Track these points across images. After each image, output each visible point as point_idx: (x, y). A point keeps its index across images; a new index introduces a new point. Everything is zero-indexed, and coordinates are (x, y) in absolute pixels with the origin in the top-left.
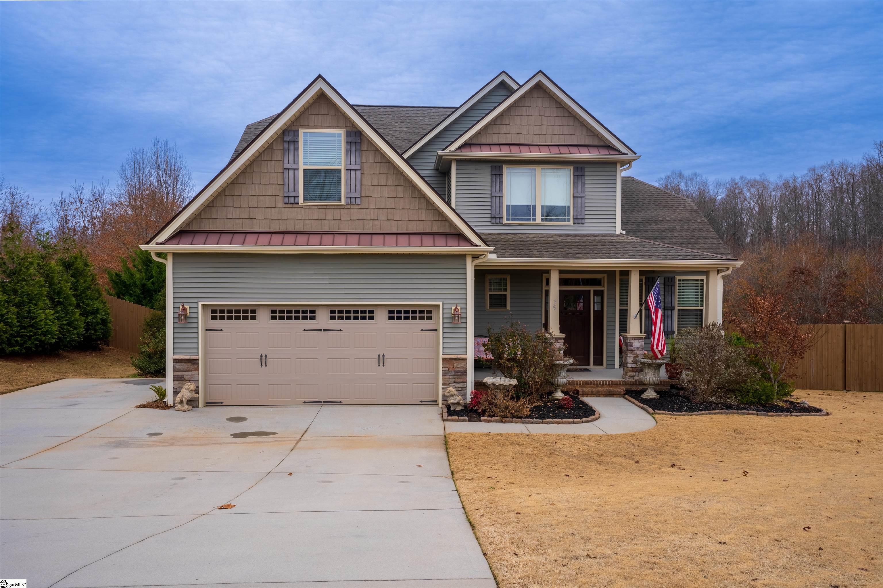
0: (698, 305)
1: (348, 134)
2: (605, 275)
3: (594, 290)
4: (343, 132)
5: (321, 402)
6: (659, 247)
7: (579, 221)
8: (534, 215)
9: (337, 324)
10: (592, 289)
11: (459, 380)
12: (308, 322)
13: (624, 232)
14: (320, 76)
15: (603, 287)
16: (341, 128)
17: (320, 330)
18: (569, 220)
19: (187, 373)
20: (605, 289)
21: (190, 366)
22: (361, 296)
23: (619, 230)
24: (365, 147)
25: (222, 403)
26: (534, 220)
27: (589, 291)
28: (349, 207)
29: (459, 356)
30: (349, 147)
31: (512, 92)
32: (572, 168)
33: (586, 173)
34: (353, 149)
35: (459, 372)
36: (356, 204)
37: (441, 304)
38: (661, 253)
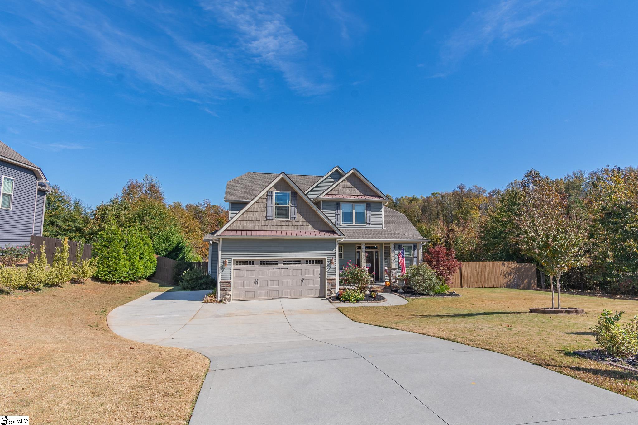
0: (410, 256)
1: (292, 193)
2: (379, 245)
3: (375, 251)
4: (290, 192)
5: (279, 298)
6: (400, 235)
7: (369, 224)
8: (352, 222)
9: (286, 266)
10: (374, 250)
11: (333, 287)
12: (275, 265)
13: (385, 228)
14: (283, 172)
15: (378, 249)
16: (289, 191)
17: (280, 269)
18: (365, 224)
19: (226, 287)
20: (379, 250)
21: (227, 285)
22: (296, 255)
23: (384, 228)
24: (298, 198)
25: (239, 300)
26: (352, 224)
27: (373, 251)
28: (292, 221)
29: (334, 278)
30: (292, 198)
31: (342, 176)
32: (366, 204)
33: (371, 206)
34: (294, 199)
35: (333, 284)
36: (295, 220)
37: (327, 258)
38: (401, 237)
